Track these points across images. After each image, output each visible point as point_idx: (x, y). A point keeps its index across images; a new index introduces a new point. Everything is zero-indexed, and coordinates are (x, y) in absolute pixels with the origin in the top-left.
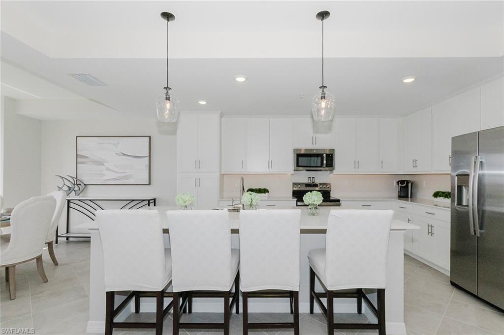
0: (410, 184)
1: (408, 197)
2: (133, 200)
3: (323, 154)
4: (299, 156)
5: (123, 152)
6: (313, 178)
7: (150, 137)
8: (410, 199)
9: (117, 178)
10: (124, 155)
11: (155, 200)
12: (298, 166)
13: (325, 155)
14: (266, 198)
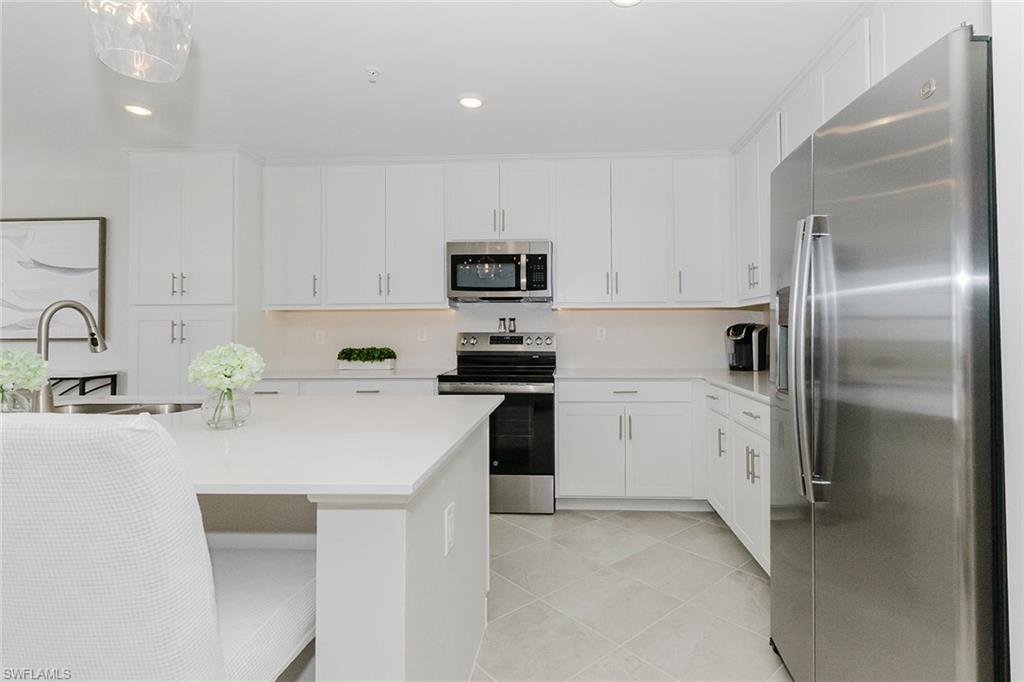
0: (755, 335)
1: (752, 370)
2: (62, 380)
3: (518, 256)
4: (457, 261)
5: (36, 259)
6: (511, 320)
7: (103, 222)
8: (756, 374)
9: (21, 324)
10: (41, 265)
11: (114, 378)
12: (454, 286)
13: (523, 260)
14: (388, 374)
